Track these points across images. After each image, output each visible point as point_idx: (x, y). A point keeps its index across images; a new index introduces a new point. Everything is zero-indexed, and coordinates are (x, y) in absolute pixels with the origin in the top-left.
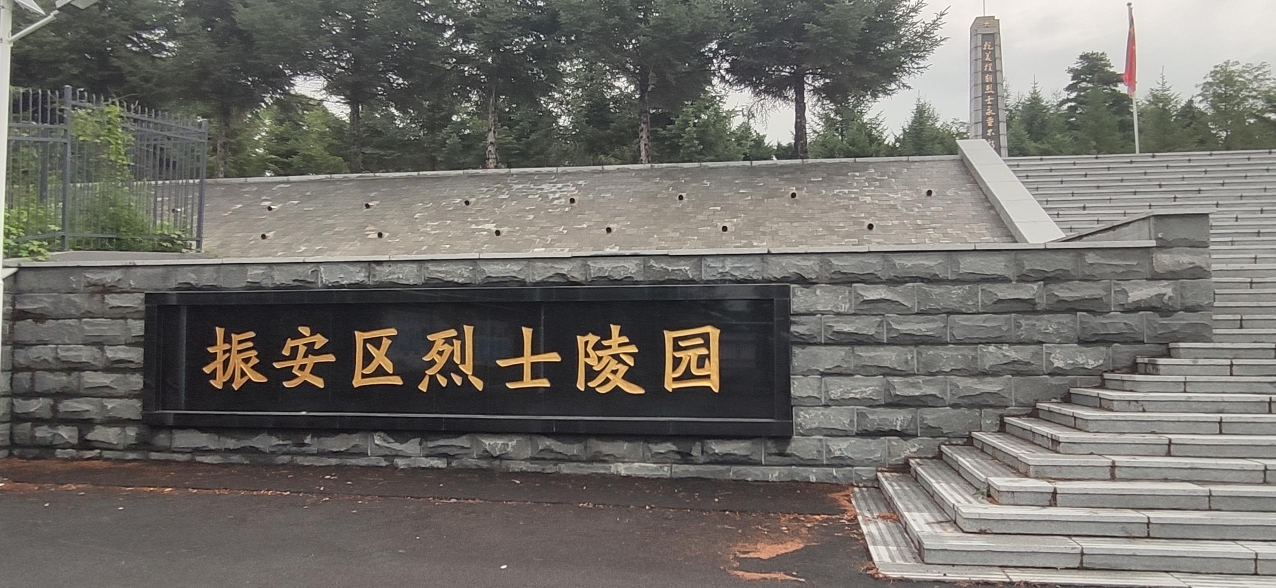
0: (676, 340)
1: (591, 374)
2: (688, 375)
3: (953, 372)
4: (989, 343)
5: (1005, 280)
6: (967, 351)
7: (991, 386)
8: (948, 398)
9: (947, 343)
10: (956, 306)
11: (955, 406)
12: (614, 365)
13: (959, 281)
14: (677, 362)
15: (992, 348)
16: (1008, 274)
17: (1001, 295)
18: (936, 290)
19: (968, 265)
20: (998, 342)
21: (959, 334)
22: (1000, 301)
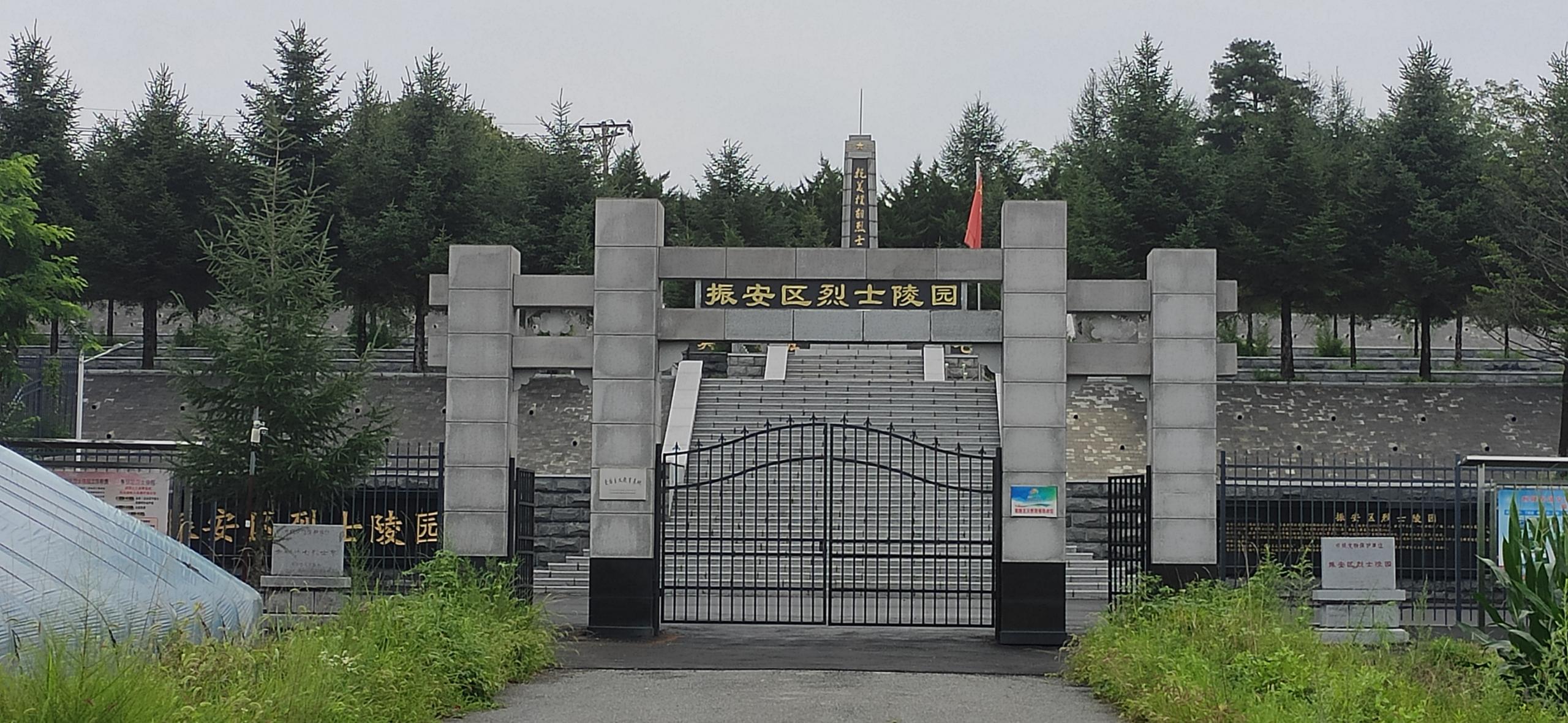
0: (422, 518)
1: (377, 535)
2: (427, 536)
3: (553, 535)
4: (570, 522)
5: (579, 492)
6: (560, 525)
7: (570, 542)
8: (551, 548)
9: (551, 521)
10: (555, 504)
11: (554, 551)
12: (390, 531)
13: (557, 492)
14: (422, 529)
15: (571, 524)
16: (580, 489)
17: (575, 499)
18: (547, 496)
19: (560, 484)
20: (575, 521)
21: (557, 517)
22: (575, 502)
